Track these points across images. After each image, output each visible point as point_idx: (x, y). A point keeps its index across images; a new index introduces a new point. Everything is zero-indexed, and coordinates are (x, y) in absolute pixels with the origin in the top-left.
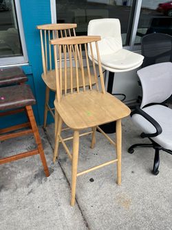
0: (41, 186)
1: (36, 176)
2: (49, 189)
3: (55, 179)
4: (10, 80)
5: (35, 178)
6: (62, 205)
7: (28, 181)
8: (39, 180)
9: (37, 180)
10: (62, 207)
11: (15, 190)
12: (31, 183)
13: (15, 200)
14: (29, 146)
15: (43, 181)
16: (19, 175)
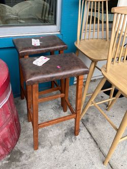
0: (73, 144)
1: (66, 135)
2: (80, 147)
3: (84, 139)
4: (53, 48)
5: (66, 136)
6: (96, 164)
7: (60, 138)
8: (69, 139)
9: (68, 139)
10: (96, 165)
11: (51, 147)
12: (63, 141)
13: (53, 158)
14: (53, 106)
15: (74, 140)
16: (51, 133)
